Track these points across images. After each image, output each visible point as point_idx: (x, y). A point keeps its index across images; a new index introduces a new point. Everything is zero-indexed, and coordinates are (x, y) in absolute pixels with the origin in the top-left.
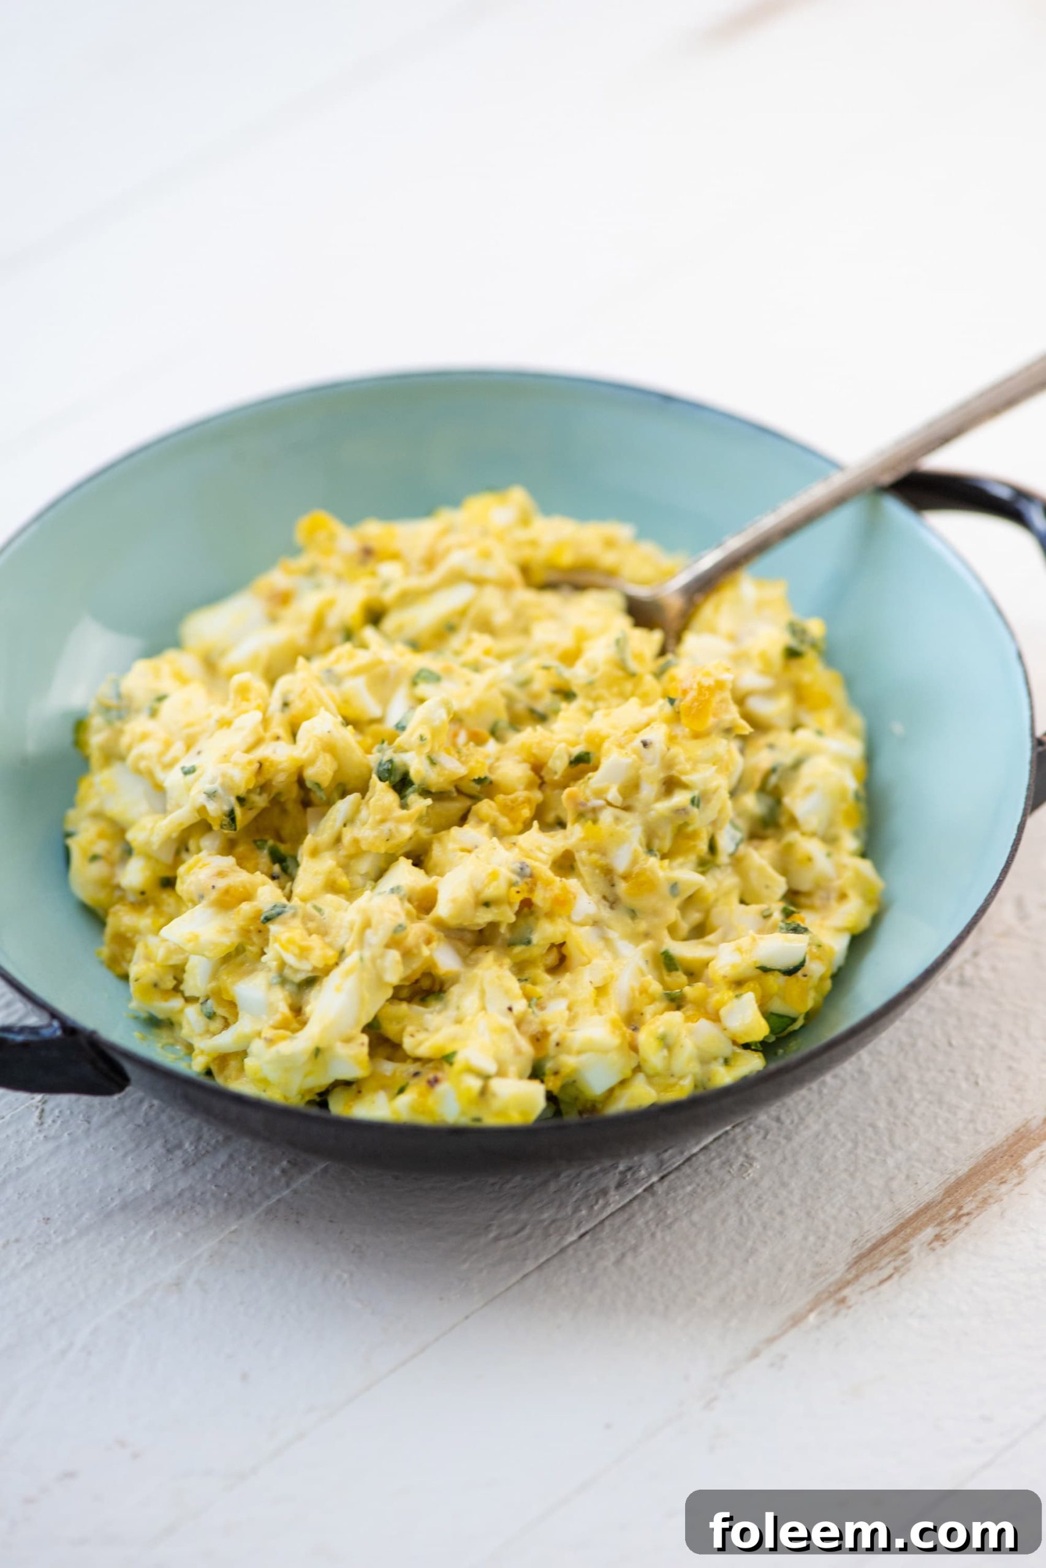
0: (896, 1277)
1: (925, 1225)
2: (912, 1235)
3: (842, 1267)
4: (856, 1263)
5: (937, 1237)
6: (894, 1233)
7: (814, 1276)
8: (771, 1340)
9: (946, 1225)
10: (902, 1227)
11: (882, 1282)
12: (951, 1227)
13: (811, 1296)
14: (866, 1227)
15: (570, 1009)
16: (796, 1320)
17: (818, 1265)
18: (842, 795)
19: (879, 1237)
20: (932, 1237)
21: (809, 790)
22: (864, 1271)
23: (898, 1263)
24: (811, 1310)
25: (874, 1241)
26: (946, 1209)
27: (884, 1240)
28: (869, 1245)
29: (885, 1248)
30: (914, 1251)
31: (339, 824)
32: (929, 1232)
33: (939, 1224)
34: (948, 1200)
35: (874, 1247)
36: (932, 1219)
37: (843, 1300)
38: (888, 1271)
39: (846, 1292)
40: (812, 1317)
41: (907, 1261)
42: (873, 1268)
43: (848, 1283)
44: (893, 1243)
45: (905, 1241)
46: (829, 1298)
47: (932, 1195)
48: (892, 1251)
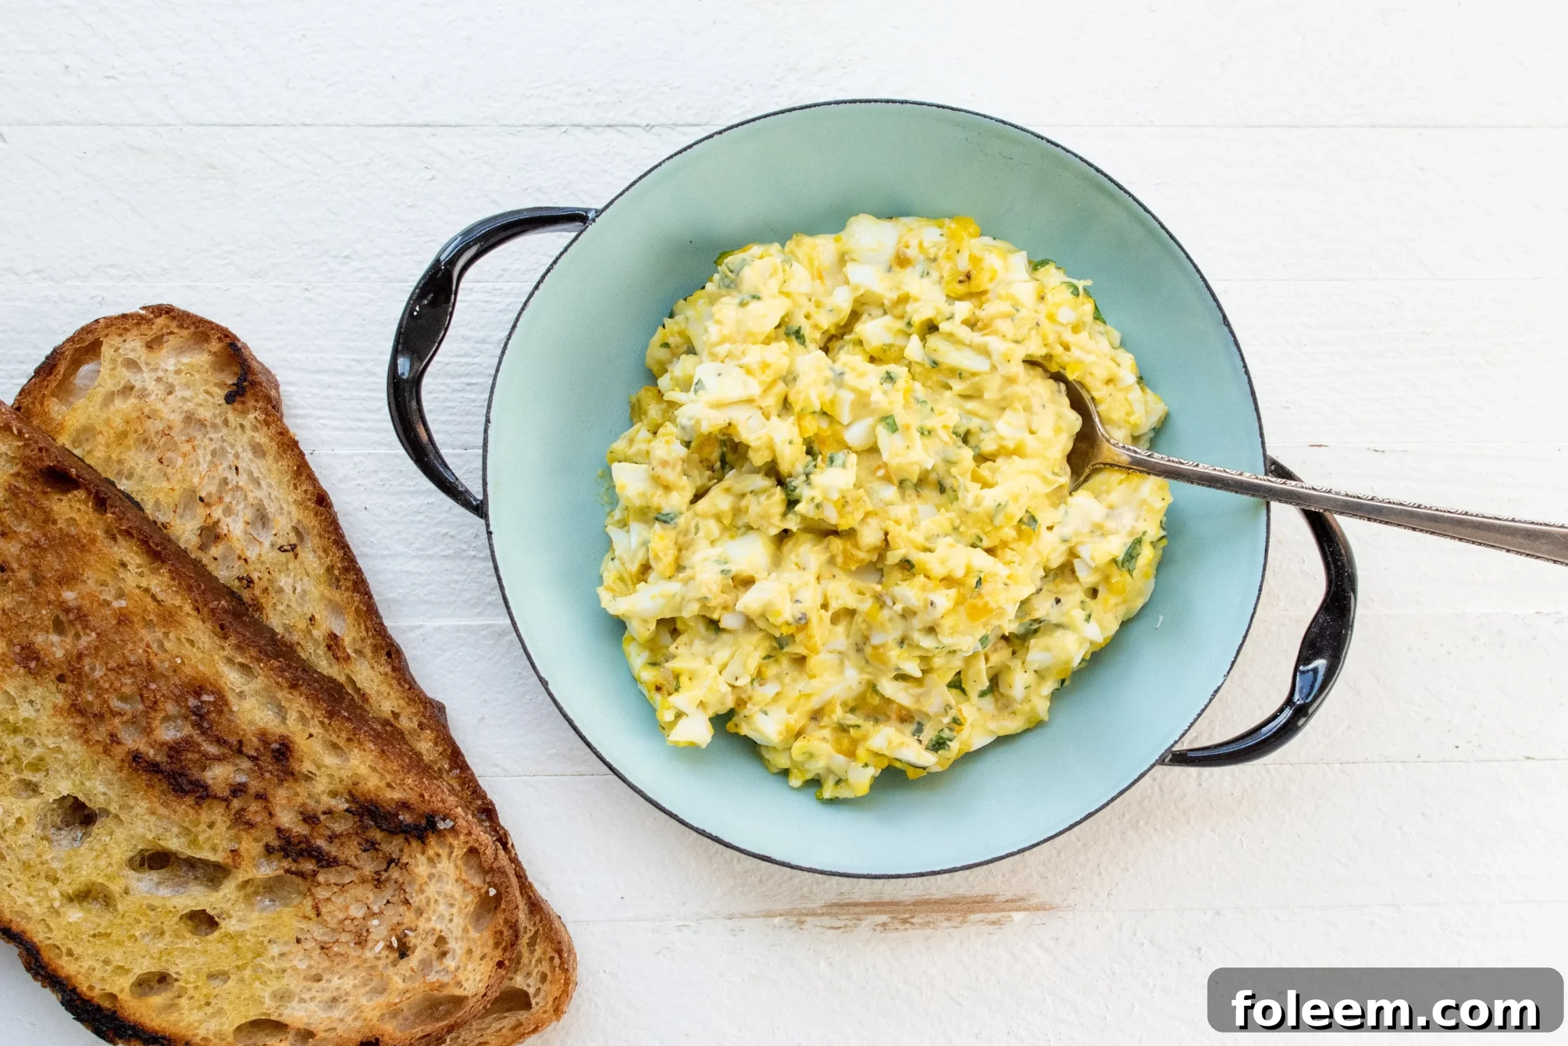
0: (840, 931)
1: (885, 913)
2: (872, 913)
3: (822, 903)
4: (831, 906)
5: (884, 924)
6: (865, 905)
7: (803, 897)
8: (745, 916)
9: (895, 921)
10: (873, 904)
11: (831, 928)
12: (897, 924)
13: (790, 907)
14: (856, 890)
15: (778, 694)
16: (769, 915)
17: (811, 892)
18: (1067, 663)
19: (856, 901)
20: (881, 922)
21: (1047, 649)
22: (829, 914)
23: (849, 923)
24: (781, 915)
25: (851, 901)
26: (905, 912)
27: (856, 905)
28: (847, 901)
29: (852, 909)
30: (864, 923)
31: (749, 489)
32: (884, 918)
33: (892, 918)
34: (912, 907)
35: (848, 905)
36: (891, 912)
37: (802, 923)
38: (841, 924)
39: (809, 919)
40: (777, 920)
41: (856, 926)
42: (836, 915)
43: (815, 914)
44: (858, 910)
45: (866, 913)
46: (796, 915)
47: (907, 898)
48: (854, 914)
